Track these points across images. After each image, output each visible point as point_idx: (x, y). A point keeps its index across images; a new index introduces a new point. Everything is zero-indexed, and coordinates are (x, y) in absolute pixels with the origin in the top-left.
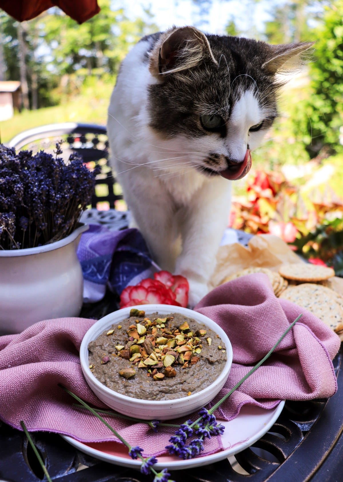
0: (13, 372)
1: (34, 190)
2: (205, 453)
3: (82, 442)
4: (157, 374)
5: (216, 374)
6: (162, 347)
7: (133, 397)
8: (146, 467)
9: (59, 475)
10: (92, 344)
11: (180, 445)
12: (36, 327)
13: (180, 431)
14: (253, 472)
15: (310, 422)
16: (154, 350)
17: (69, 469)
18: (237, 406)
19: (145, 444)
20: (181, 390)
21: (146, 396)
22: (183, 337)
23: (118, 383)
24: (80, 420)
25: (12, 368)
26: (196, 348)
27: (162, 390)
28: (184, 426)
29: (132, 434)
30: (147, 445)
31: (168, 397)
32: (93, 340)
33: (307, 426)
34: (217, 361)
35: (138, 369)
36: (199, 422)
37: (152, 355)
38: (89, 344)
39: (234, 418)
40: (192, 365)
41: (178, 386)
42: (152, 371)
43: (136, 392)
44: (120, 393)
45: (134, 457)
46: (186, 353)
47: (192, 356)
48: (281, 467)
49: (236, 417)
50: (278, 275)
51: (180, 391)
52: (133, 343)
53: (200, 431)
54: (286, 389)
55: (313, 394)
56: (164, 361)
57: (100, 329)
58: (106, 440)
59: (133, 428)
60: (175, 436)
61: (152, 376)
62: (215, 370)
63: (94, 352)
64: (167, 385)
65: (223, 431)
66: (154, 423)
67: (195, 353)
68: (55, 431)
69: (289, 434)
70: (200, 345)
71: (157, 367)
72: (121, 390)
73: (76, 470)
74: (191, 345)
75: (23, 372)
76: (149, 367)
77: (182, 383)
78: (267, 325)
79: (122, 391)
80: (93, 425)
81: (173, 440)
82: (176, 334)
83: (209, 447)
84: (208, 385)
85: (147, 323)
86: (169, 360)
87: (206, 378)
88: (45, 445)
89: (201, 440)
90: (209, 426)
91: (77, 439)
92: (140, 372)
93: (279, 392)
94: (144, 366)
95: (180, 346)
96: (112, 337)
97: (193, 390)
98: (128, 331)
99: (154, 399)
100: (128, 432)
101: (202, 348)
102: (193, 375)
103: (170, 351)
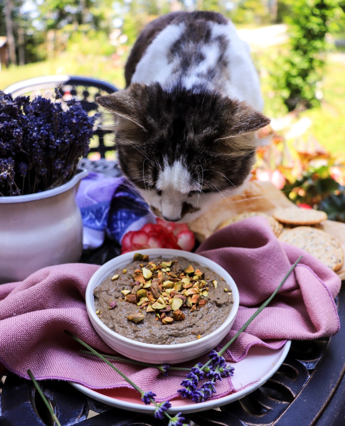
0: (19, 320)
1: (34, 135)
2: (217, 396)
3: (92, 389)
4: (166, 318)
5: (224, 316)
6: (169, 291)
7: (143, 342)
8: (160, 412)
9: (70, 423)
10: (97, 290)
11: (192, 388)
12: (39, 274)
13: (191, 374)
14: (264, 411)
15: (315, 360)
16: (161, 294)
17: (79, 416)
18: (245, 347)
19: (156, 388)
20: (190, 333)
21: (156, 340)
22: (189, 280)
23: (127, 328)
24: (88, 366)
25: (17, 317)
26: (203, 291)
27: (172, 334)
28: (195, 369)
29: (143, 379)
30: (158, 389)
31: (178, 341)
32: (98, 285)
33: (312, 364)
34: (224, 303)
35: (146, 314)
36: (209, 365)
37: (160, 299)
38: (95, 289)
39: (242, 360)
40: (200, 308)
41: (188, 329)
42: (160, 315)
43: (145, 337)
44: (130, 338)
45: (147, 403)
46: (194, 296)
47: (199, 299)
48: (291, 406)
49: (244, 359)
50: (273, 219)
51: (190, 335)
52: (139, 288)
53: (211, 373)
54: (291, 329)
55: (318, 333)
56: (172, 305)
57: (104, 274)
58: (117, 386)
59: (143, 373)
60: (187, 380)
61: (160, 320)
62: (223, 313)
63: (100, 297)
64: (177, 329)
65: (233, 373)
66: (164, 367)
67: (202, 296)
68: (64, 379)
69: (296, 373)
70: (207, 288)
71: (166, 311)
72: (130, 335)
73: (87, 417)
74: (198, 288)
75: (29, 320)
76: (157, 311)
77: (191, 327)
78: (270, 267)
79: (132, 336)
80: (102, 371)
81: (184, 384)
82: (182, 277)
83: (220, 389)
84: (217, 328)
85: (152, 267)
86: (177, 304)
87: (215, 321)
88: (54, 393)
89: (212, 382)
90: (219, 368)
91: (88, 386)
92: (149, 316)
93: (285, 332)
94: (152, 310)
95: (187, 289)
96: (118, 282)
97: (202, 333)
98: (134, 275)
99: (164, 344)
100: (139, 377)
101: (209, 291)
102: (201, 318)
103: (177, 294)
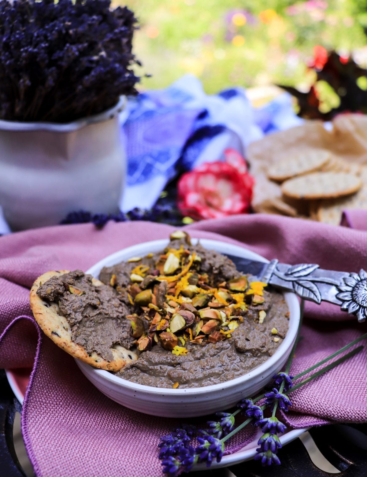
5: (238, 370)
6: (184, 300)
16: (166, 302)
20: (166, 374)
22: (227, 296)
26: (233, 320)
31: (142, 378)
34: (250, 350)
40: (208, 343)
41: (166, 367)
46: (210, 322)
47: (216, 329)
51: (164, 376)
56: (173, 323)
62: (239, 364)
67: (227, 326)
70: (240, 317)
74: (229, 313)
77: (173, 365)
84: (215, 384)
86: (177, 324)
87: (218, 372)
97: (185, 383)
98: (157, 262)
101: (242, 322)
102: (198, 359)
103: (187, 309)
